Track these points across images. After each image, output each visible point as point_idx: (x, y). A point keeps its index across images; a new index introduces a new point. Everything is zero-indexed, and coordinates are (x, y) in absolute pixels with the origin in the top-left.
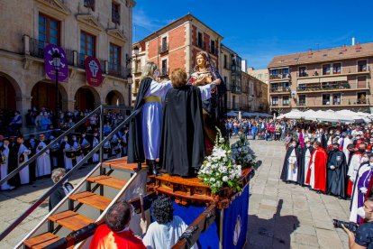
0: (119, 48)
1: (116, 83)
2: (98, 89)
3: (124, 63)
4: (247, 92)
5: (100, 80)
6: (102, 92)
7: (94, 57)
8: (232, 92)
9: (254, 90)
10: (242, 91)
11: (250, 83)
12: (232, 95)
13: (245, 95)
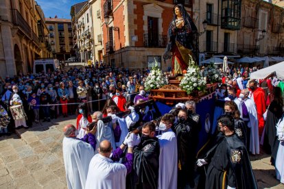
4: (253, 27)
8: (222, 28)
9: (269, 23)
10: (244, 26)
11: (261, 11)
12: (222, 32)
13: (250, 31)
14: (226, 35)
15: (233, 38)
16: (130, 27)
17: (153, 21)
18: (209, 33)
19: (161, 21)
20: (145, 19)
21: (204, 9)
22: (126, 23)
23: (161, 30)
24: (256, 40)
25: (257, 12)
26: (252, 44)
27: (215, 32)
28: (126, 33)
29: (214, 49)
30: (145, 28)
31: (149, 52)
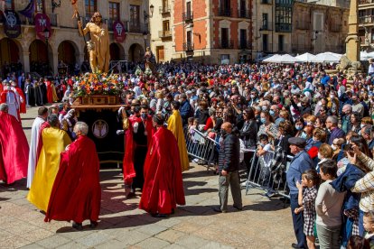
0: (138, 7)
1: (136, 37)
2: (123, 44)
3: (142, 20)
4: (308, 27)
5: (124, 37)
6: (126, 46)
7: (118, 20)
8: (276, 31)
9: (325, 23)
10: (297, 28)
11: (315, 14)
12: (276, 36)
13: (304, 32)
14: (281, 38)
15: (288, 39)
16: (211, 36)
17: (224, 31)
18: (265, 37)
19: (229, 30)
20: (220, 30)
21: (261, 18)
22: (208, 32)
23: (230, 37)
24: (312, 40)
25: (310, 15)
26: (307, 43)
27: (270, 36)
28: (208, 39)
29: (270, 49)
30: (220, 36)
31: (223, 52)
